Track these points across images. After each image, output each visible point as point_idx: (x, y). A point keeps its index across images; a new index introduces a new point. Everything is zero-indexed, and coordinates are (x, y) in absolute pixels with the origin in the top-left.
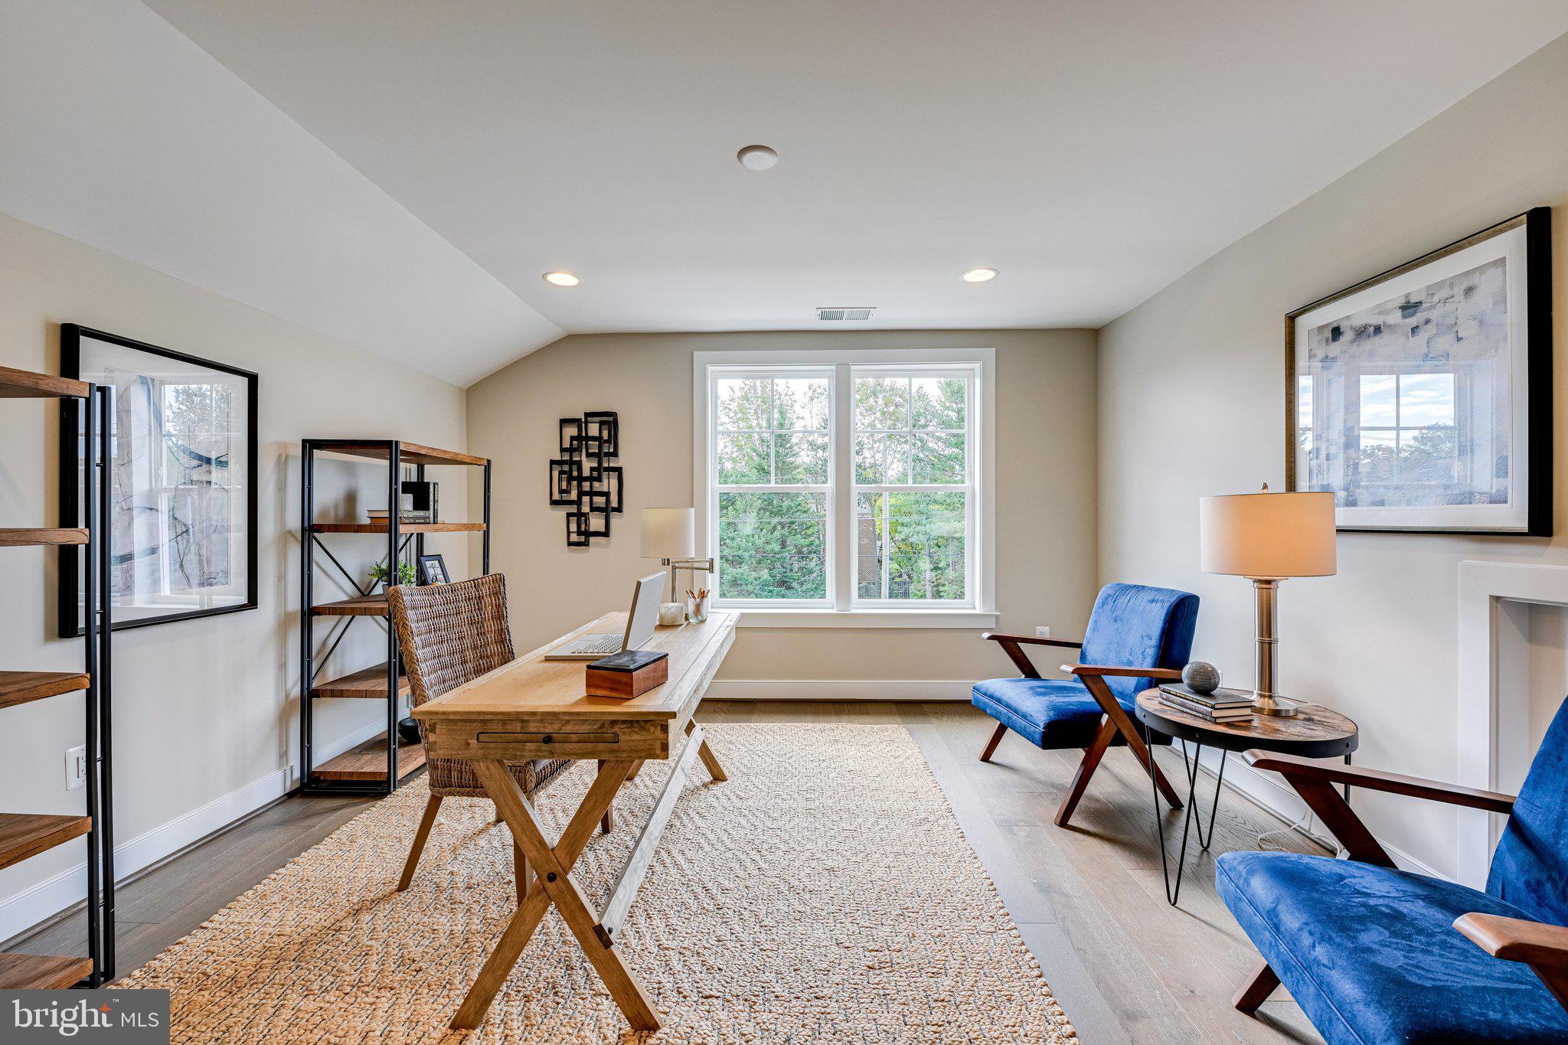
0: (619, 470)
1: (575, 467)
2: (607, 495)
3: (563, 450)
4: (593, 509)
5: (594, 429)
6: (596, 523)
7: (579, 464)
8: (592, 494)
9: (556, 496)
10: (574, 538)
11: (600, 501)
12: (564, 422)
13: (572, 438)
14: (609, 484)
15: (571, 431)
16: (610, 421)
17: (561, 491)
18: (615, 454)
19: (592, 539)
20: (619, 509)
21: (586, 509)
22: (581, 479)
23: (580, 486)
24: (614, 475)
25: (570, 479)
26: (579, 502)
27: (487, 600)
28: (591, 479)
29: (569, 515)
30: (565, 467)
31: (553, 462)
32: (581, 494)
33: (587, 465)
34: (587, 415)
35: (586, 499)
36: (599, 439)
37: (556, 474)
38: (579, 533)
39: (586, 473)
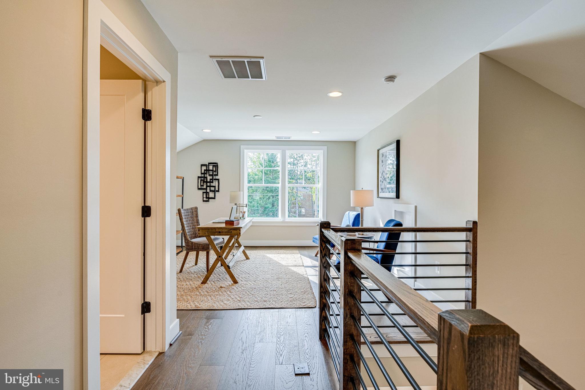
0: (218, 180)
1: (205, 179)
2: (215, 187)
3: (202, 174)
4: (211, 191)
5: (211, 168)
6: (211, 195)
8: (210, 186)
9: (200, 187)
10: (205, 199)
11: (213, 189)
12: (202, 165)
13: (205, 170)
14: (215, 183)
15: (204, 168)
16: (216, 165)
17: (201, 186)
18: (217, 175)
19: (210, 200)
20: (218, 191)
21: (208, 191)
22: (207, 182)
23: (207, 184)
24: (217, 182)
25: (204, 182)
26: (206, 189)
28: (210, 182)
29: (203, 193)
30: (202, 179)
31: (199, 177)
32: (207, 186)
33: (209, 178)
34: (209, 163)
35: (208, 188)
36: (212, 170)
37: (199, 181)
39: (209, 180)
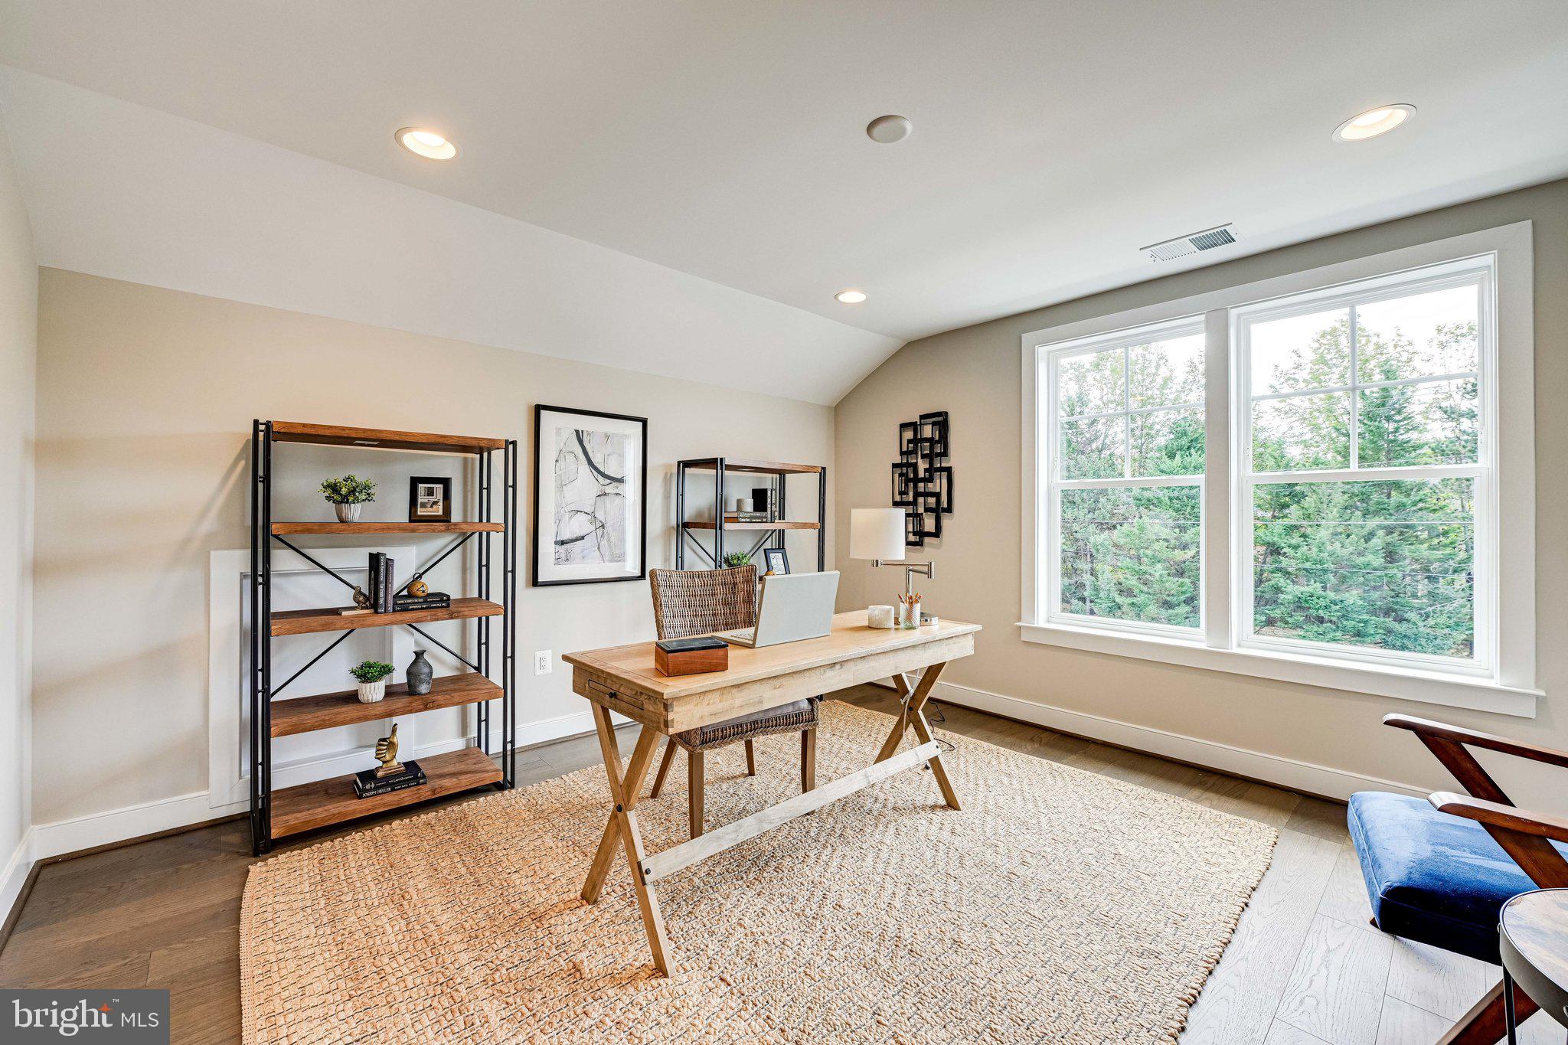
0: (949, 470)
1: (910, 470)
2: (937, 495)
3: (902, 453)
4: (927, 510)
5: (927, 431)
6: (929, 524)
7: (915, 466)
8: (926, 494)
9: (898, 498)
10: (912, 538)
11: (932, 501)
12: (904, 426)
13: (909, 441)
14: (939, 484)
15: (909, 434)
16: (941, 421)
17: (901, 493)
18: (945, 454)
19: (927, 540)
20: (949, 510)
21: (921, 510)
22: (916, 480)
23: (915, 487)
24: (945, 474)
25: (908, 481)
26: (915, 503)
27: (740, 586)
28: (923, 480)
29: (908, 515)
30: (904, 471)
31: (895, 466)
32: (917, 494)
33: (923, 465)
34: (922, 417)
35: (921, 500)
36: (931, 440)
37: (896, 476)
38: (915, 533)
39: (921, 474)
